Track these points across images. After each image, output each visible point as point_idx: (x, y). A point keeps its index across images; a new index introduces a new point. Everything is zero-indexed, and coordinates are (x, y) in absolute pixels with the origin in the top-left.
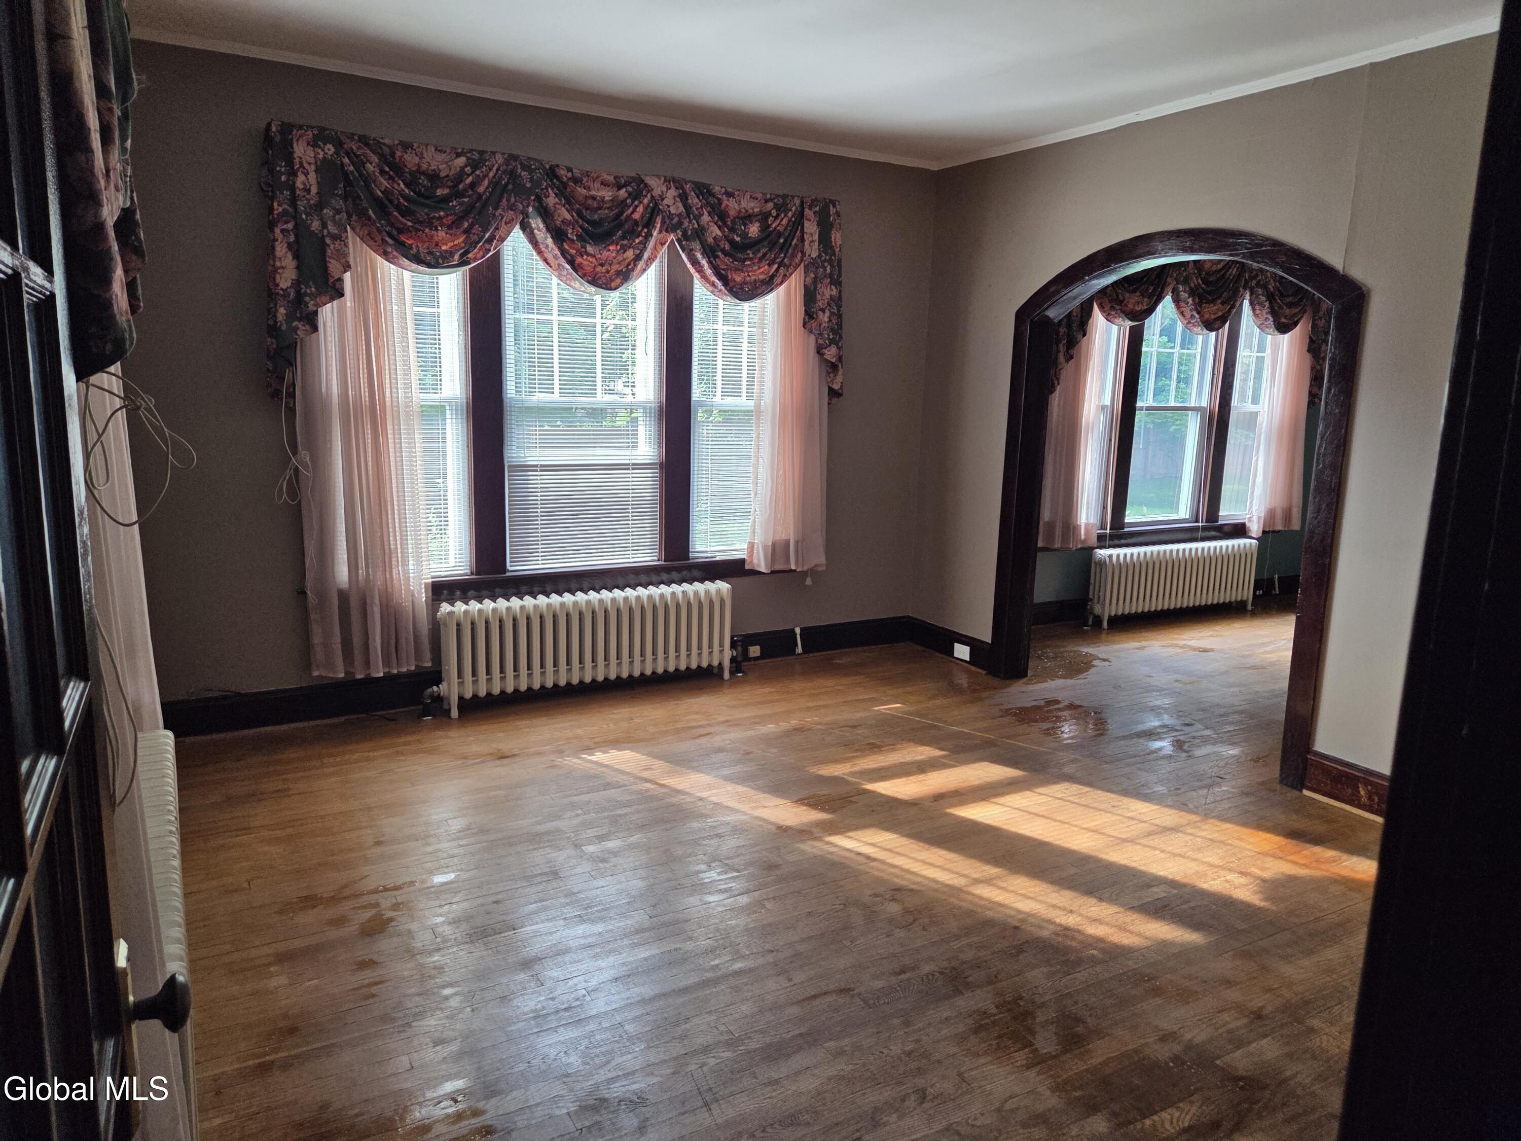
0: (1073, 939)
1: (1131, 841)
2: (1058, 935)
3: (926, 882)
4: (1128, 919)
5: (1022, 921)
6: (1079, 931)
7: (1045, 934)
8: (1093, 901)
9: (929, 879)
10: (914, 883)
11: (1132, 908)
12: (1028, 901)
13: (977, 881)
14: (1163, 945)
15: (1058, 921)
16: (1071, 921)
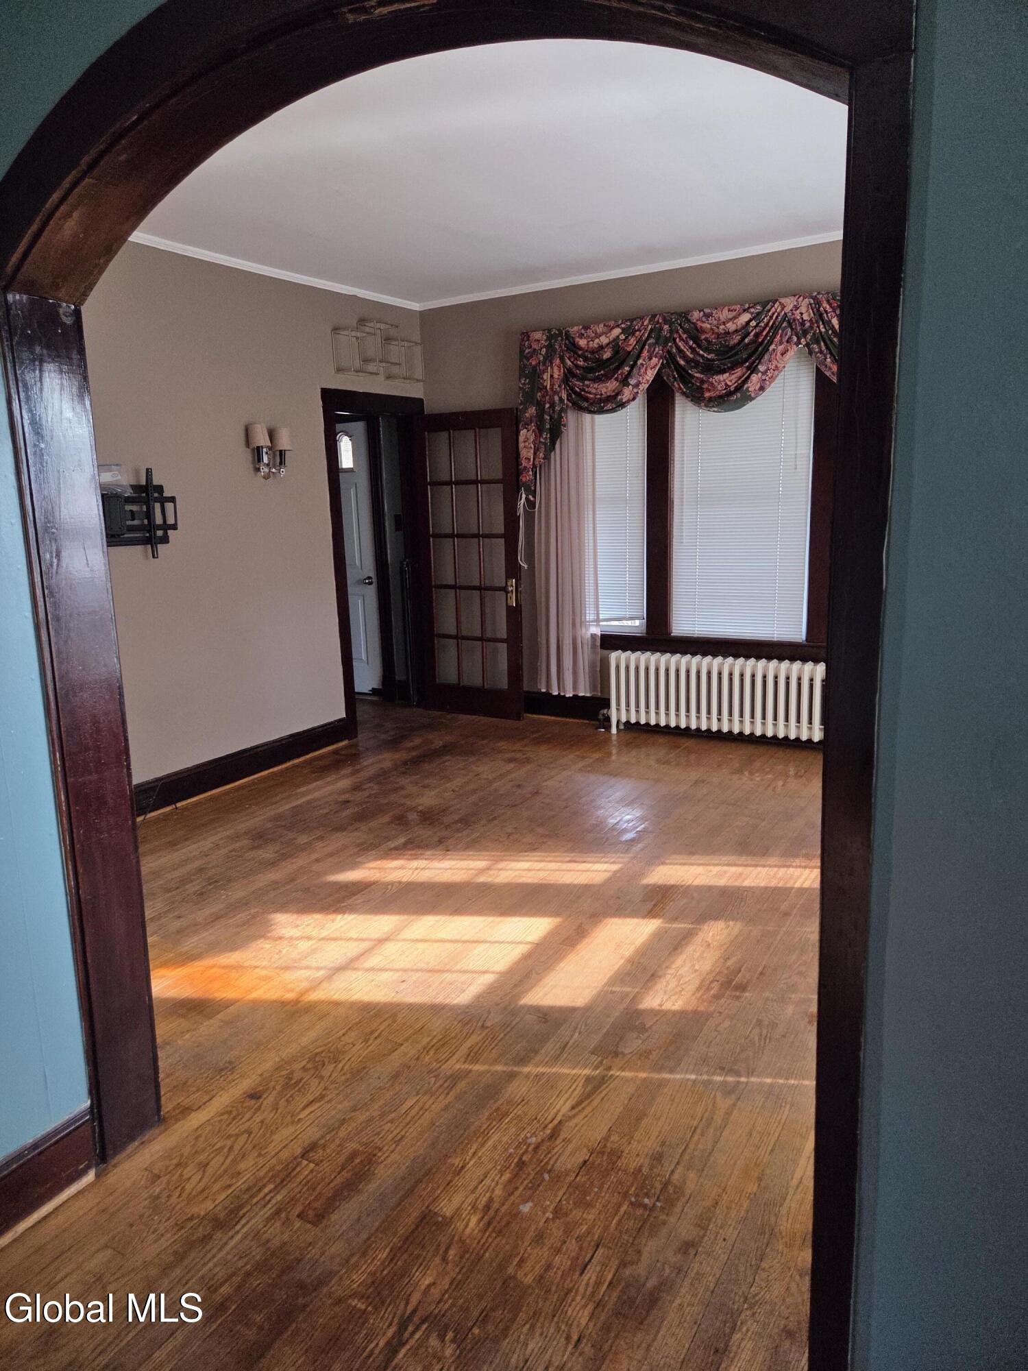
0: (411, 855)
1: (381, 941)
2: (421, 854)
3: (521, 858)
4: (378, 875)
5: (446, 855)
6: (409, 860)
7: (429, 853)
8: (404, 880)
9: (522, 861)
10: (527, 856)
11: (374, 883)
12: (449, 867)
13: (488, 869)
14: (354, 866)
15: (424, 861)
16: (415, 864)
